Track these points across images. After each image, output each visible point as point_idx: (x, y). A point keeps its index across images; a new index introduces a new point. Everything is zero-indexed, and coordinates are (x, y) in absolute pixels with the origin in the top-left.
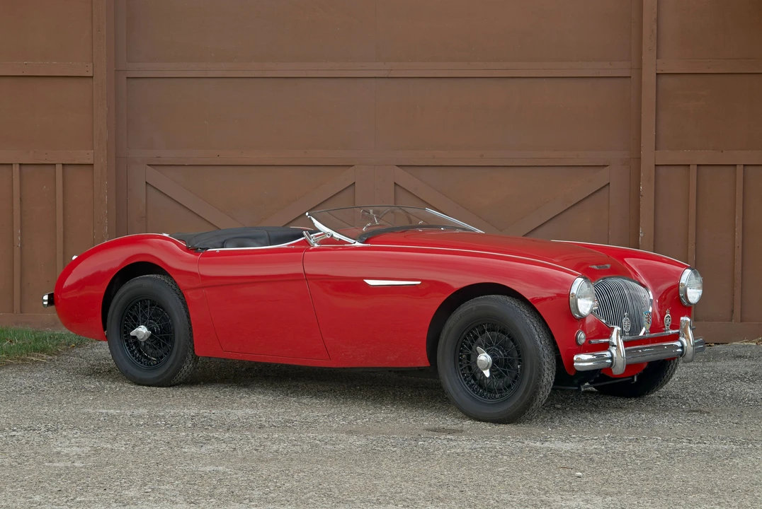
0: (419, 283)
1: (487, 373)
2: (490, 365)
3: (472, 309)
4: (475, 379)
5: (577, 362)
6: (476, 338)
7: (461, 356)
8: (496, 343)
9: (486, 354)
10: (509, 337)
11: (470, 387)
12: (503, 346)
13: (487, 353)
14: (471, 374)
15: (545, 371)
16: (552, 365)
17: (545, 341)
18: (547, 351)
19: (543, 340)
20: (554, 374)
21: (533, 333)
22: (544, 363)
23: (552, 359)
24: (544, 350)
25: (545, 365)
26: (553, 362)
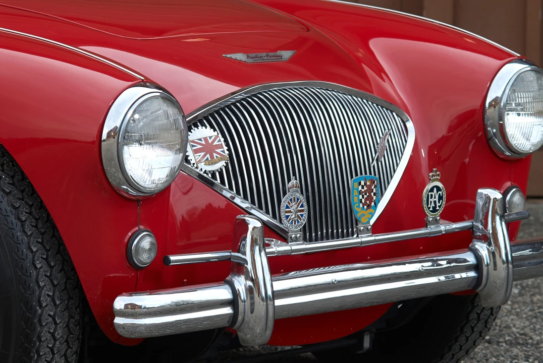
15: (40, 341)
16: (67, 326)
17: (46, 259)
18: (50, 288)
19: (42, 258)
20: (72, 348)
21: (15, 239)
22: (40, 321)
23: (67, 308)
24: (42, 284)
25: (41, 325)
26: (71, 317)
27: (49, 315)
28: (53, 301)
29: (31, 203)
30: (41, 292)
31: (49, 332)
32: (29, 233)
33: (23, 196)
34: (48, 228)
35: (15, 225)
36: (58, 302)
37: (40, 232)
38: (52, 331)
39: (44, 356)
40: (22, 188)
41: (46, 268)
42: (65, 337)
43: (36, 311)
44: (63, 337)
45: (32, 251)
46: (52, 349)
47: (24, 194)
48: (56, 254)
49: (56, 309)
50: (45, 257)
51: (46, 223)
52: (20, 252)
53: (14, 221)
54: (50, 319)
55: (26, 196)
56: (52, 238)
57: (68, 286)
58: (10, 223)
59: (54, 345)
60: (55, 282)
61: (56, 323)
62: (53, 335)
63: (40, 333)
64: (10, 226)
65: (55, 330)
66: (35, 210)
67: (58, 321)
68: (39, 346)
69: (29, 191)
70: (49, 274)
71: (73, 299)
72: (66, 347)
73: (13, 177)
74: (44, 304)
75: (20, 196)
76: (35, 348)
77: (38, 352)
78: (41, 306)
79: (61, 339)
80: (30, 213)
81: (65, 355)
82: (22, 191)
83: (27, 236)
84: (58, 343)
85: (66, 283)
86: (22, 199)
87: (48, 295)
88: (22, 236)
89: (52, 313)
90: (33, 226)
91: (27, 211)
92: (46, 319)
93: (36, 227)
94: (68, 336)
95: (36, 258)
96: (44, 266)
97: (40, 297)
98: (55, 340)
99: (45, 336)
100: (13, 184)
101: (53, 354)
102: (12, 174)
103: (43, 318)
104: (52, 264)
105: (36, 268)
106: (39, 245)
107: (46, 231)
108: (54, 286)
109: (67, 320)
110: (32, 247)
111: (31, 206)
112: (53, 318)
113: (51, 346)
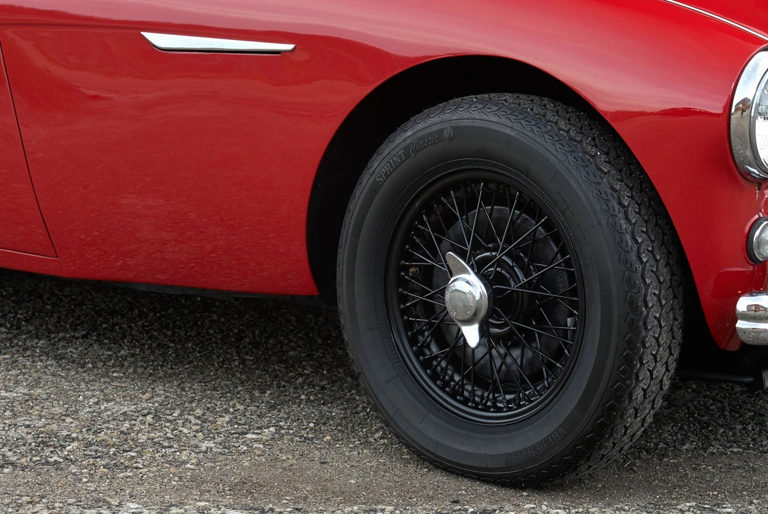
0: (289, 47)
1: (472, 335)
2: (482, 313)
3: (441, 131)
4: (442, 344)
5: (745, 317)
6: (450, 219)
7: (406, 269)
8: (508, 242)
9: (472, 277)
10: (548, 226)
11: (422, 364)
12: (528, 254)
13: (477, 274)
14: (430, 325)
15: (644, 347)
16: (671, 329)
17: (652, 252)
18: (656, 286)
19: (647, 250)
20: (673, 355)
21: (618, 228)
22: (645, 324)
23: (672, 309)
24: (648, 281)
25: (646, 328)
26: (675, 319)
27: (655, 317)
28: (659, 300)
29: (631, 185)
30: (647, 290)
31: (654, 337)
32: (633, 221)
33: (622, 176)
34: (650, 215)
35: (617, 210)
36: (664, 302)
37: (644, 219)
38: (657, 336)
39: (646, 365)
40: (620, 167)
41: (653, 262)
42: (668, 342)
43: (642, 312)
44: (666, 343)
45: (636, 242)
46: (655, 356)
47: (623, 174)
48: (661, 246)
49: (662, 310)
50: (650, 249)
51: (648, 208)
52: (624, 243)
53: (617, 206)
54: (656, 322)
55: (625, 177)
56: (655, 226)
57: (673, 283)
58: (611, 208)
59: (658, 351)
60: (661, 278)
61: (661, 327)
62: (657, 339)
63: (645, 337)
64: (612, 212)
65: (659, 336)
66: (637, 193)
67: (663, 324)
68: (643, 353)
69: (626, 170)
70: (655, 270)
71: (678, 298)
72: (668, 354)
73: (607, 154)
74: (650, 305)
75: (619, 177)
76: (638, 356)
77: (641, 360)
78: (646, 306)
79: (665, 344)
80: (632, 197)
81: (666, 363)
82: (620, 171)
83: (631, 224)
84: (661, 349)
85: (671, 279)
86: (622, 181)
87: (654, 294)
88: (626, 224)
89: (658, 315)
90: (636, 212)
91: (628, 194)
92: (652, 322)
93: (639, 213)
94: (671, 341)
95: (642, 251)
96: (650, 260)
97: (645, 296)
98: (659, 345)
99: (650, 341)
100: (609, 162)
101: (656, 362)
102: (606, 150)
103: (649, 320)
104: (658, 258)
105: (641, 262)
106: (644, 235)
107: (649, 218)
108: (660, 282)
109: (671, 322)
110: (637, 238)
111: (631, 189)
112: (658, 320)
113: (654, 353)
